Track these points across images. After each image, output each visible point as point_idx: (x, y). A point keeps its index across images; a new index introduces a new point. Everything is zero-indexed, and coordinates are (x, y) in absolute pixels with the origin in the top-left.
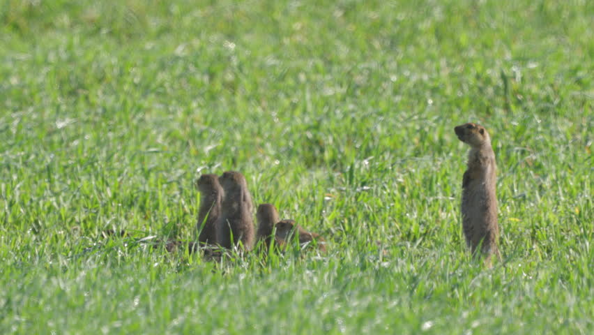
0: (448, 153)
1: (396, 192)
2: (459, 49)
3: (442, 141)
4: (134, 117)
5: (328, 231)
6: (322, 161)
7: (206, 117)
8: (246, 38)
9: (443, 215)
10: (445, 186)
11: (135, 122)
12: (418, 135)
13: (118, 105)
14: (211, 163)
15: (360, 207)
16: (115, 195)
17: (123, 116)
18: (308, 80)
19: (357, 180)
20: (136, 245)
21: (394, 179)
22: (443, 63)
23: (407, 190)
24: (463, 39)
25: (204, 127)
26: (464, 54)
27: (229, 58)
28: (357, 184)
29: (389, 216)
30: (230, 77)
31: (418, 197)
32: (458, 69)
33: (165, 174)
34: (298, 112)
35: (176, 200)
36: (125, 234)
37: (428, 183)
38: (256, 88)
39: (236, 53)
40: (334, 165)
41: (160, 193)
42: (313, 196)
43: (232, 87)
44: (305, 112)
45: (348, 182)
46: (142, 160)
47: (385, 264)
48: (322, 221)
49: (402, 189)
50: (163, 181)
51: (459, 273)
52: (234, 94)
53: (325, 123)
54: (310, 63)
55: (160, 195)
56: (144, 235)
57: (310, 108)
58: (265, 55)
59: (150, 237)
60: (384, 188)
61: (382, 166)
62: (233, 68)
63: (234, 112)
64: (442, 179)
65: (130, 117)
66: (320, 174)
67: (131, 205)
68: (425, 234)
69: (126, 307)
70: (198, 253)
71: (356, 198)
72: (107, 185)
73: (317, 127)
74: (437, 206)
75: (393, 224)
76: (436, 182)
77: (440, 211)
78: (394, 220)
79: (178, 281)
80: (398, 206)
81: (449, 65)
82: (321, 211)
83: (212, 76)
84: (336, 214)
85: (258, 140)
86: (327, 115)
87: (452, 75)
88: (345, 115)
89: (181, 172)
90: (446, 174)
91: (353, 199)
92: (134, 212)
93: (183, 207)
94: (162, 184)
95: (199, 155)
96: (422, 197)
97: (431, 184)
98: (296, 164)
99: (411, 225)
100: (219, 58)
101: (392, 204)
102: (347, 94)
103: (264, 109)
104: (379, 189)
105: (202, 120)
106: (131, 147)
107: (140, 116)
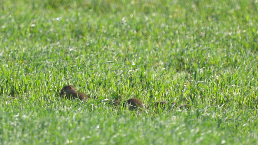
0: (238, 67)
1: (215, 83)
2: (245, 22)
3: (236, 61)
5: (185, 99)
6: (184, 69)
7: (134, 48)
8: (154, 15)
9: (234, 94)
10: (236, 81)
11: (103, 49)
12: (226, 59)
13: (96, 42)
14: (135, 68)
15: (198, 89)
16: (93, 81)
17: (98, 47)
18: (179, 34)
19: (198, 77)
20: (100, 102)
21: (214, 78)
22: (238, 28)
23: (219, 82)
24: (247, 17)
25: (132, 53)
26: (248, 24)
27: (146, 23)
28: (198, 79)
29: (211, 93)
30: (145, 32)
31: (224, 85)
32: (244, 31)
33: (115, 72)
34: (174, 47)
35: (119, 84)
36: (96, 98)
38: (157, 36)
39: (148, 21)
40: (188, 71)
41: (112, 80)
42: (179, 84)
43: (146, 36)
44: (177, 47)
45: (194, 78)
46: (105, 66)
47: (208, 114)
48: (182, 95)
49: (217, 82)
50: (114, 75)
51: (240, 118)
52: (147, 39)
53: (185, 52)
54: (181, 26)
55: (112, 81)
56: (104, 98)
57: (179, 45)
58: (161, 22)
59: (107, 99)
60: (210, 81)
61: (209, 71)
62: (147, 27)
63: (147, 46)
64: (235, 78)
65: (101, 47)
66: (183, 74)
67: (100, 84)
68: (227, 101)
69: (94, 128)
70: (127, 107)
71: (197, 85)
72: (90, 76)
73: (182, 53)
74: (232, 89)
75: (213, 97)
76: (232, 80)
77: (233, 92)
79: (117, 119)
80: (215, 89)
81: (240, 28)
82: (182, 90)
83: (137, 30)
84: (188, 92)
85: (156, 59)
86: (187, 49)
87: (242, 33)
88: (194, 48)
89: (122, 71)
90: (236, 76)
91: (196, 86)
92: (101, 88)
93: (122, 86)
94: (113, 77)
95: (130, 65)
96: (226, 85)
97: (230, 80)
98: (173, 70)
99: (221, 97)
100: (141, 22)
101: (213, 88)
102: (196, 39)
103: (159, 45)
104: (208, 82)
105: (133, 49)
106: (100, 61)
107: (105, 47)
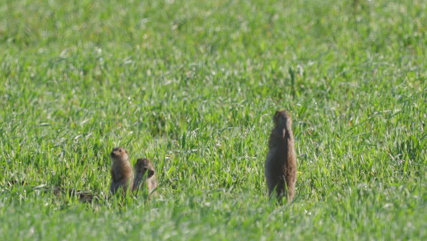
0: (252, 126)
1: (215, 153)
2: (260, 53)
3: (247, 117)
4: (31, 101)
5: (168, 181)
6: (164, 132)
7: (81, 101)
8: (110, 45)
9: (249, 170)
10: (250, 149)
11: (31, 104)
12: (231, 113)
13: (19, 93)
14: (85, 133)
15: (190, 164)
16: (17, 156)
17: (23, 100)
18: (153, 74)
19: (188, 145)
20: (32, 191)
21: (214, 144)
22: (248, 62)
23: (223, 152)
24: (262, 45)
25: (80, 108)
26: (263, 56)
27: (98, 59)
28: (188, 148)
29: (210, 170)
30: (98, 73)
31: (231, 156)
32: (259, 66)
33: (53, 141)
34: (146, 97)
35: (60, 159)
36: (24, 184)
37: (238, 147)
38: (117, 80)
39: (103, 56)
40: (171, 134)
41: (49, 154)
42: (157, 156)
43: (100, 80)
44: (151, 97)
45: (181, 146)
46: (36, 132)
47: (208, 204)
48: (163, 175)
49: (220, 152)
50: (51, 146)
51: (260, 210)
52: (101, 84)
53: (165, 104)
54: (155, 62)
55: (49, 156)
56: (38, 184)
57: (155, 94)
58: (123, 57)
59: (42, 185)
60: (207, 151)
61: (205, 135)
62: (100, 66)
63: (101, 97)
64: (247, 144)
65: (28, 101)
66: (162, 141)
67: (29, 162)
68: (236, 183)
69: (25, 234)
70: (76, 196)
71: (187, 158)
72: (12, 149)
73: (160, 108)
74: (244, 163)
75: (213, 175)
76: (244, 147)
77: (246, 167)
78: (214, 173)
79: (62, 217)
80: (217, 163)
81: (252, 63)
82: (163, 167)
83: (85, 72)
84: (173, 169)
85: (118, 117)
86: (167, 100)
87: (254, 71)
88: (179, 99)
89: (63, 139)
90: (251, 141)
91: (185, 159)
92: (31, 168)
93: (65, 164)
94: (51, 148)
95: (76, 128)
96: (233, 156)
97: (240, 148)
98: (145, 133)
99: (226, 176)
100: (90, 59)
101: (212, 162)
102: (181, 83)
103: (122, 95)
104: (204, 151)
105: (79, 103)
106: (29, 122)
107: (36, 99)
